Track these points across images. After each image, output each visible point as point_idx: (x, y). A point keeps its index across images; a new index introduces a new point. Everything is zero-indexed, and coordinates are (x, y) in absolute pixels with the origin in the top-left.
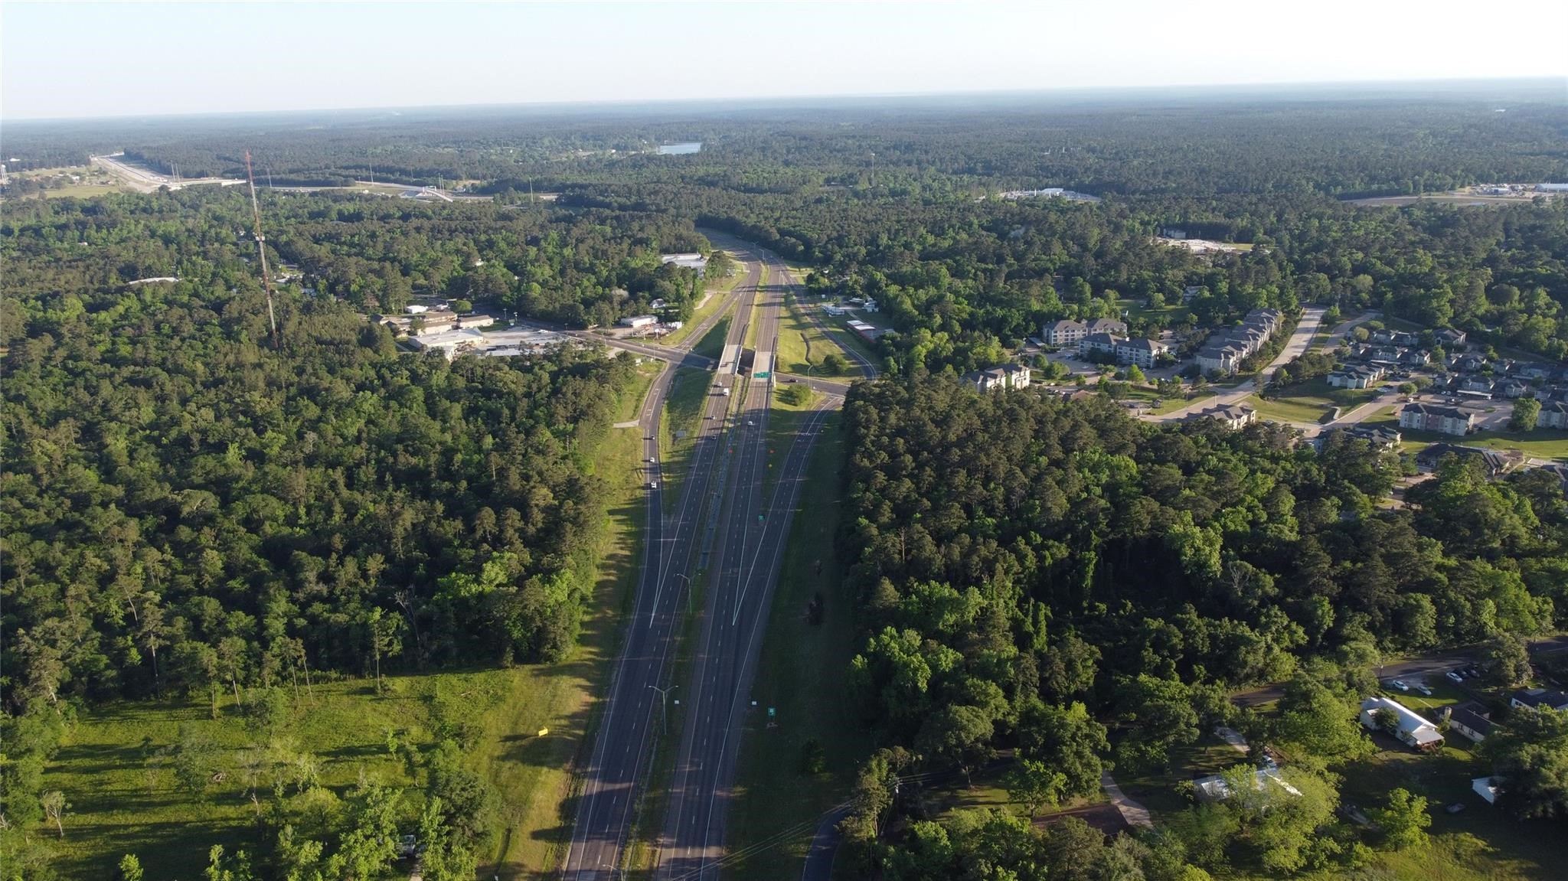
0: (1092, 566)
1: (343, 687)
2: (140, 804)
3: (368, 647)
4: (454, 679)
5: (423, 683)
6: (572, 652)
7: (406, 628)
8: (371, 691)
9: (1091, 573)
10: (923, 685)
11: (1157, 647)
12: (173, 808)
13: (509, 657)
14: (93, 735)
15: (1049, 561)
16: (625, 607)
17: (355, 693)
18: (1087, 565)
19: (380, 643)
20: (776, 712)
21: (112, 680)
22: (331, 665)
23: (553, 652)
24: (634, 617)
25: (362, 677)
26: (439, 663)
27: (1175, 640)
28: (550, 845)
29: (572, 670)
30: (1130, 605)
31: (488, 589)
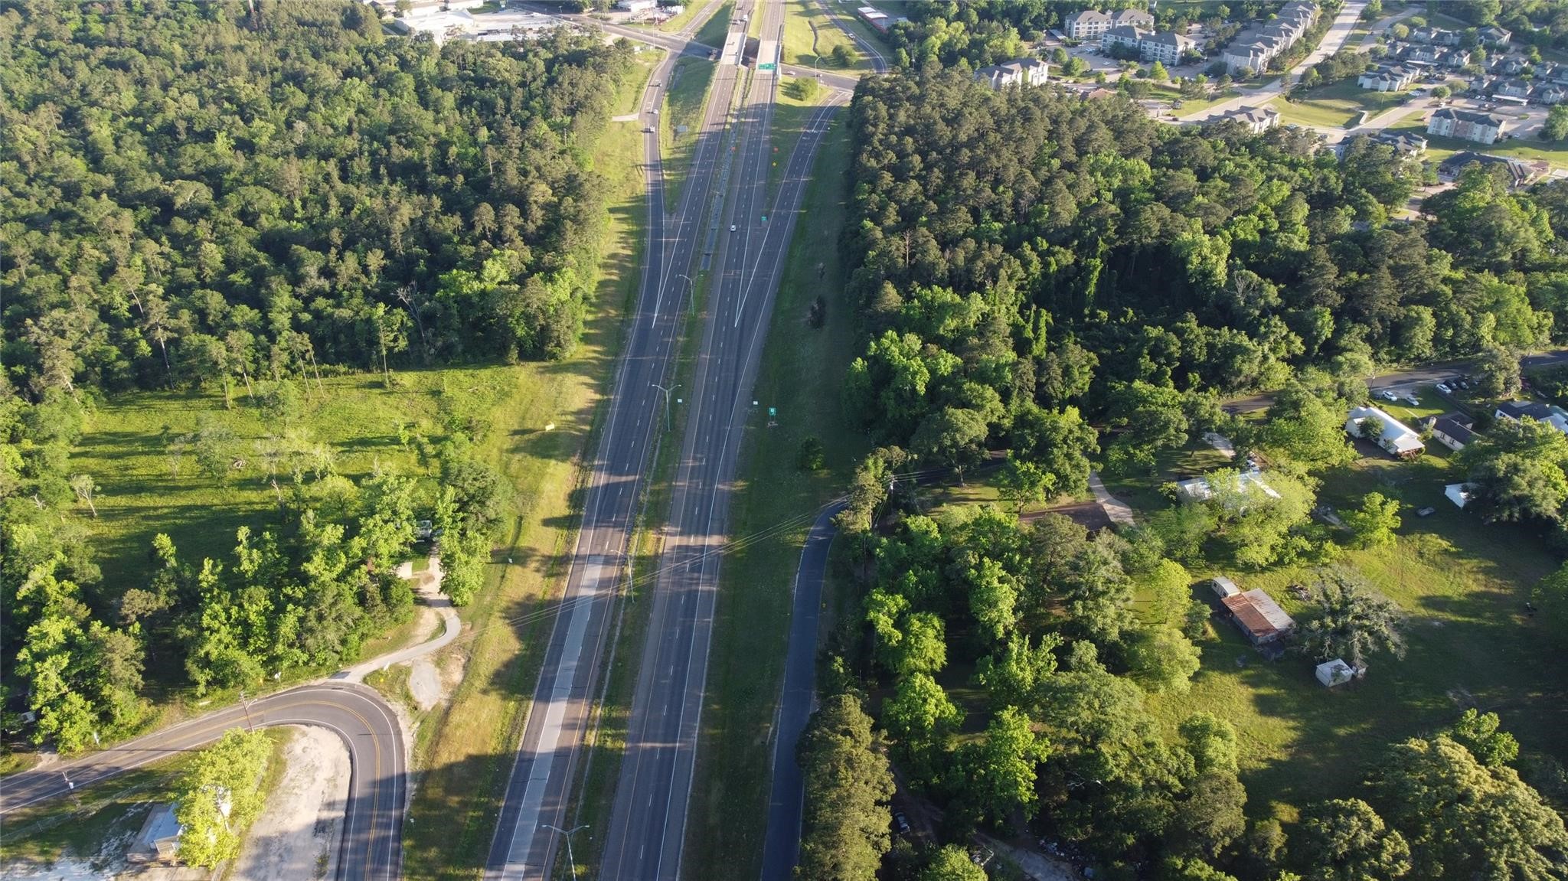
0: (1096, 273)
1: (351, 380)
2: (166, 488)
3: (373, 342)
4: (460, 374)
5: (430, 378)
6: (576, 351)
7: (410, 324)
8: (380, 385)
9: (1095, 281)
10: (921, 389)
11: (1154, 355)
12: (197, 492)
13: (514, 354)
14: (113, 422)
15: (1054, 268)
16: (628, 306)
17: (364, 387)
18: (1092, 272)
19: (385, 338)
20: (777, 412)
21: (125, 370)
22: (339, 358)
23: (557, 350)
24: (637, 317)
25: (370, 371)
26: (445, 359)
27: (1173, 349)
28: (560, 531)
29: (576, 368)
30: (1131, 312)
31: (490, 286)
